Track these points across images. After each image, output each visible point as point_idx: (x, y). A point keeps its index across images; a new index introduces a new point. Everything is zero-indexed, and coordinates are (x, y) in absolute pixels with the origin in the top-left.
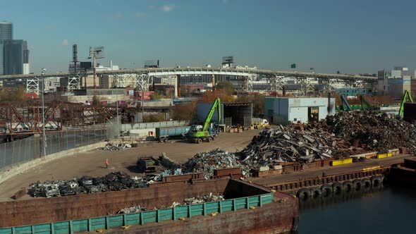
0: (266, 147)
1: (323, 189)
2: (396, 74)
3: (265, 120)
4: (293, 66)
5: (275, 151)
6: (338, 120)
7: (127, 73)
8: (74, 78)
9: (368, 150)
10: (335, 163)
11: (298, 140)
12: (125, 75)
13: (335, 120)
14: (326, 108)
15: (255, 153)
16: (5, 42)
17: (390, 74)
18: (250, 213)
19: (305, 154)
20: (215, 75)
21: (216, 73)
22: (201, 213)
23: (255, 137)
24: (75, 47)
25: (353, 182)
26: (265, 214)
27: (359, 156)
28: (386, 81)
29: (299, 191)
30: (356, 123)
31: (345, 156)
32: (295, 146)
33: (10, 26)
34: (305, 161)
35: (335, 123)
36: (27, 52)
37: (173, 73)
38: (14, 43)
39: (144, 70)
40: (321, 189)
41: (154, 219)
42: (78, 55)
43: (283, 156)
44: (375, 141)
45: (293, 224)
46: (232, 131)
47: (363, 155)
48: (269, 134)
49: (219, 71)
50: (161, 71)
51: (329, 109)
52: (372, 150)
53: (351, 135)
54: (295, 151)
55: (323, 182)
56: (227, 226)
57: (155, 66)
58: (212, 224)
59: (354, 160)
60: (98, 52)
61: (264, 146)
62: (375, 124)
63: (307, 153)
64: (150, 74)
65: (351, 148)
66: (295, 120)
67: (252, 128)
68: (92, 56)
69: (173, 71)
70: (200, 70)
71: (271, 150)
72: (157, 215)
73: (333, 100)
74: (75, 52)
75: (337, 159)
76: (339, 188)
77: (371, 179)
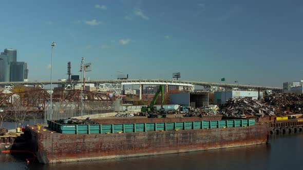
0: (232, 109)
1: (275, 130)
3: (216, 106)
4: (223, 80)
5: (239, 110)
6: (273, 98)
7: (106, 82)
8: (69, 85)
9: (297, 113)
10: (278, 119)
11: (253, 105)
12: (104, 85)
13: (270, 98)
15: (226, 112)
16: (11, 63)
17: (292, 85)
18: (244, 129)
19: (258, 112)
20: (168, 85)
21: (169, 84)
22: (216, 126)
24: (69, 64)
25: (292, 127)
26: (252, 131)
27: (292, 116)
30: (284, 100)
31: (284, 115)
32: (252, 107)
33: (15, 53)
34: (259, 116)
35: (270, 101)
36: (27, 71)
37: (138, 83)
38: (18, 64)
39: (118, 80)
40: (274, 130)
41: (191, 127)
42: (71, 69)
43: (245, 113)
44: (300, 109)
45: (268, 139)
47: (294, 115)
48: (233, 102)
49: (171, 82)
50: (130, 82)
52: (299, 113)
53: (282, 107)
54: (252, 110)
55: (274, 126)
56: (232, 136)
57: (125, 79)
58: (224, 133)
59: (289, 118)
60: (87, 66)
61: (231, 108)
62: (297, 100)
63: (260, 112)
64: (123, 84)
65: (285, 112)
68: (83, 69)
69: (139, 81)
70: (157, 81)
71: (236, 110)
72: (193, 125)
73: (261, 93)
74: (69, 68)
75: (279, 116)
76: (284, 130)
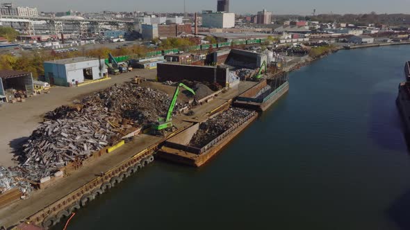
0: (46, 147)
1: (103, 187)
2: (147, 21)
3: (46, 83)
5: (55, 152)
9: (136, 127)
10: (111, 150)
11: (75, 136)
13: (106, 95)
14: (98, 67)
15: (36, 154)
17: (143, 20)
19: (83, 150)
23: (34, 132)
27: (129, 136)
28: (140, 25)
29: (82, 199)
30: (124, 97)
31: (118, 138)
32: (74, 143)
34: (84, 156)
40: (101, 188)
43: (63, 157)
46: (14, 101)
47: (133, 134)
48: (47, 132)
51: (100, 68)
53: (121, 109)
54: (74, 147)
55: (102, 180)
59: (126, 141)
61: (44, 145)
63: (85, 147)
65: (122, 127)
66: (73, 80)
67: (35, 94)
71: (51, 150)
73: (103, 60)
75: (111, 145)
77: (141, 162)
